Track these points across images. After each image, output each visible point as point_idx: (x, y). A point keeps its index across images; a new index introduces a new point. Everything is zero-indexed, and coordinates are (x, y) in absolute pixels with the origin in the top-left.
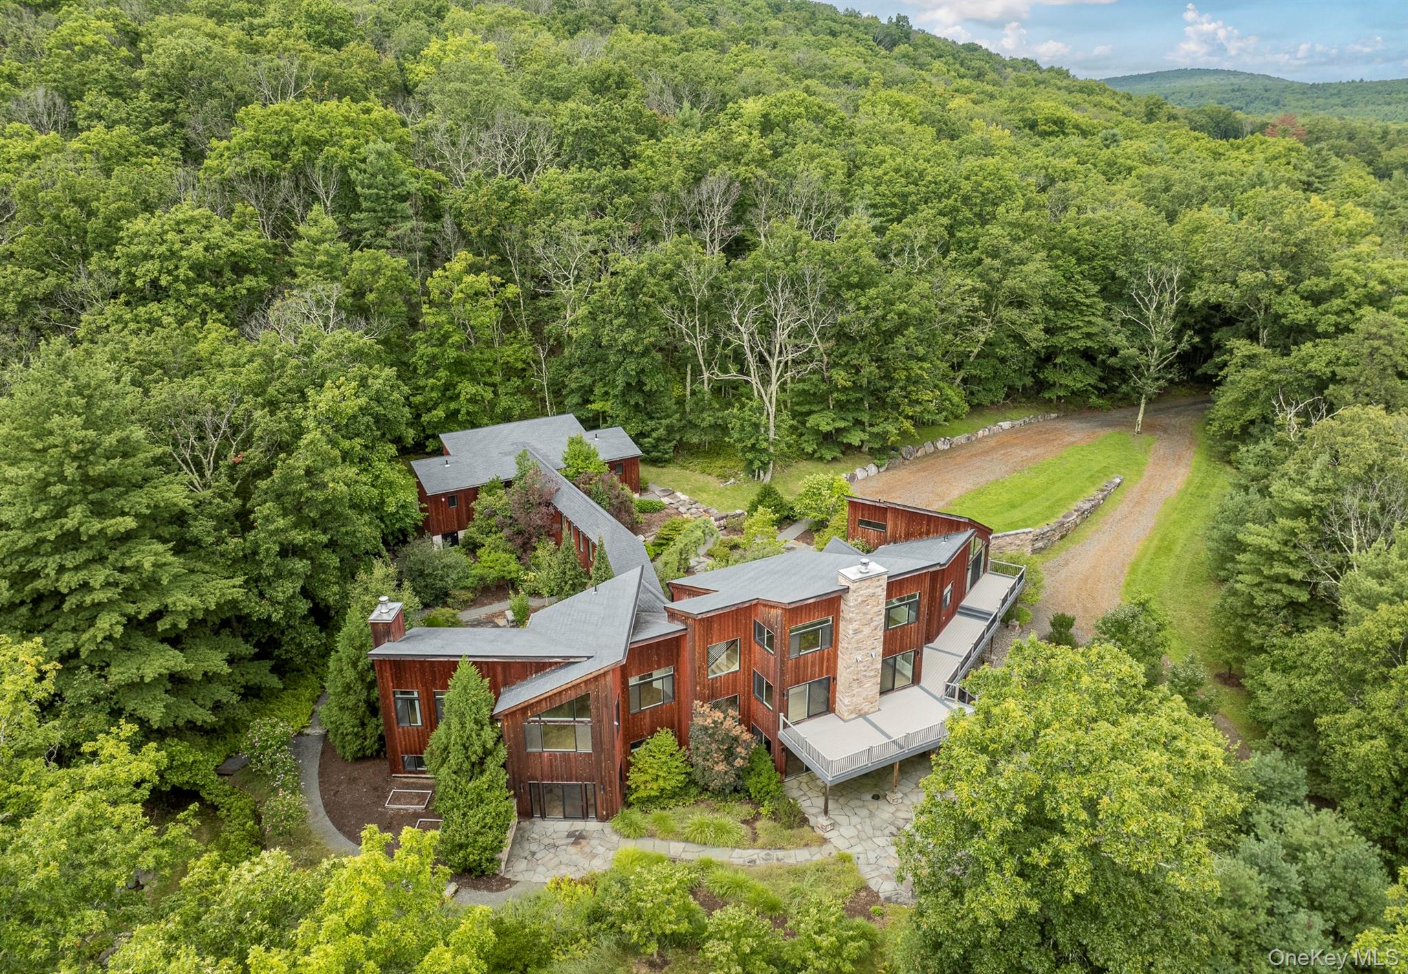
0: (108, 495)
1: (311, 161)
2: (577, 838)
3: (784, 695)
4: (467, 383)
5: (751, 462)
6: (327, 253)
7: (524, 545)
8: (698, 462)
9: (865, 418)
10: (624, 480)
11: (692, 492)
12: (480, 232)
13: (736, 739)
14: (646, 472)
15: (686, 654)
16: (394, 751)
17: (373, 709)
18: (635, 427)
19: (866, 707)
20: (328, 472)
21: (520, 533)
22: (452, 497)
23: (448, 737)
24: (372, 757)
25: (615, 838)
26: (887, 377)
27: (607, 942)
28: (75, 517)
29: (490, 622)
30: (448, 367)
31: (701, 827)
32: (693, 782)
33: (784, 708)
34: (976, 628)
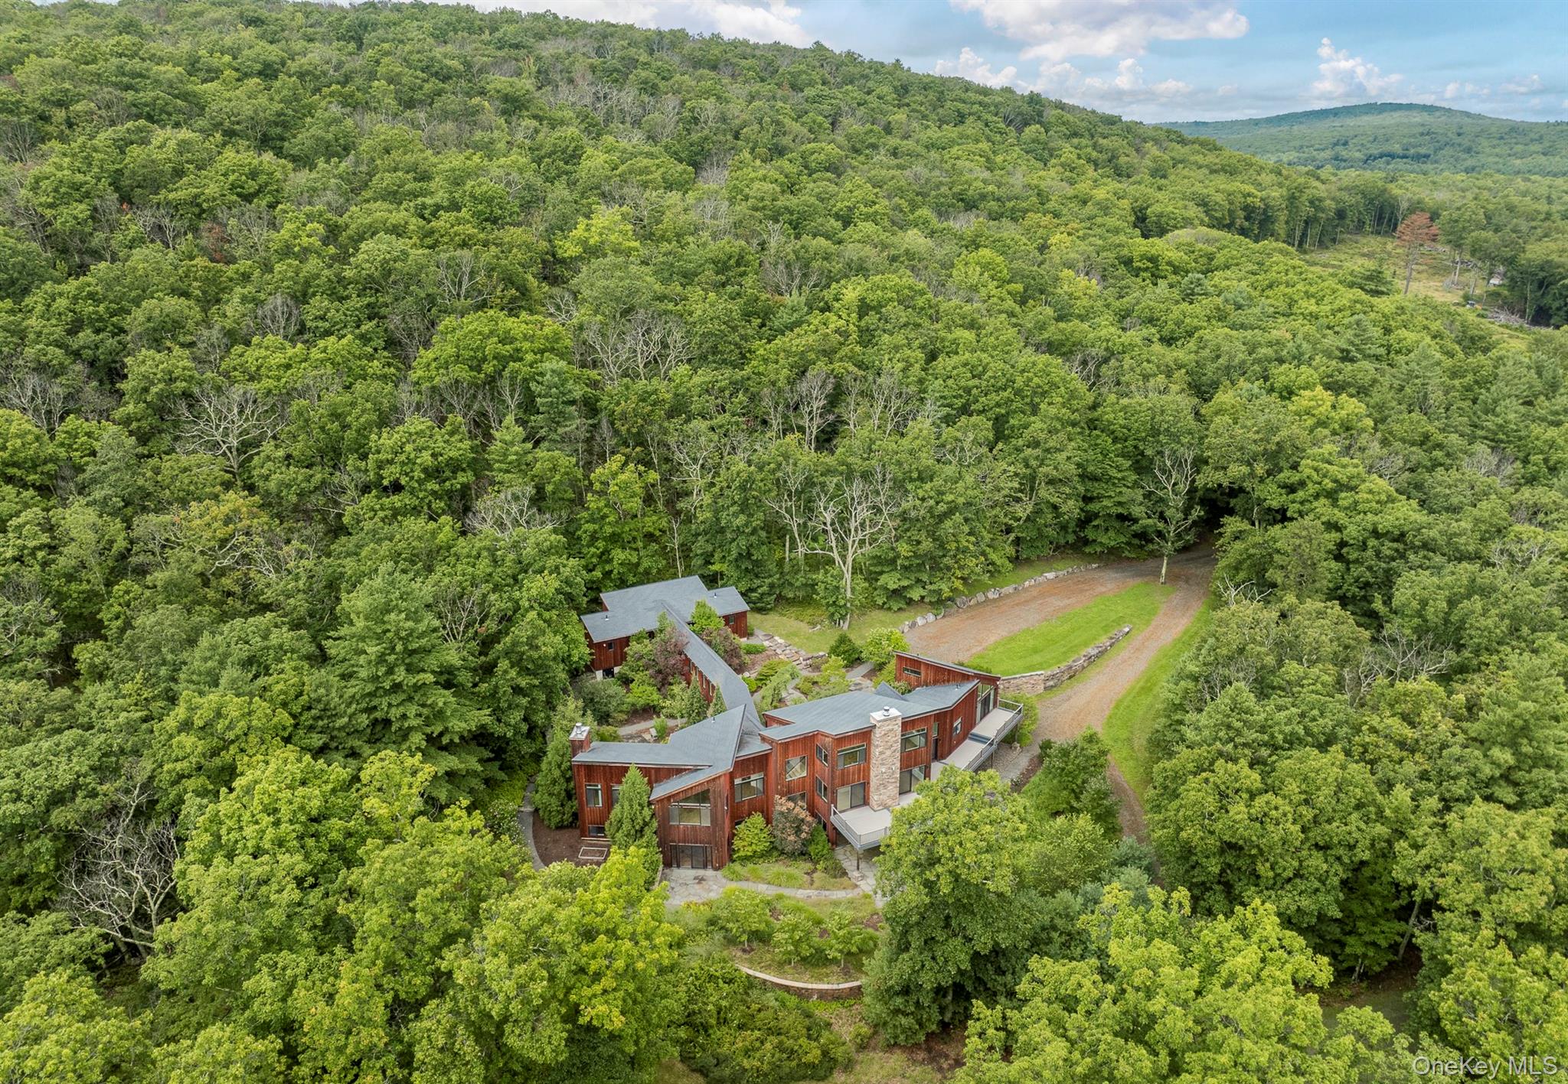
0: (415, 659)
1: (500, 373)
2: (700, 880)
3: (834, 793)
4: (619, 551)
5: (833, 614)
6: (516, 453)
7: (663, 682)
8: (794, 611)
9: (925, 578)
10: (735, 631)
11: (787, 637)
12: (628, 430)
13: (802, 820)
14: (753, 619)
15: (772, 765)
16: (584, 823)
17: (569, 795)
18: (744, 585)
19: (889, 802)
20: (541, 639)
21: (660, 672)
22: (610, 644)
23: (622, 813)
24: (567, 827)
25: (724, 881)
26: (942, 546)
27: (718, 936)
28: (400, 674)
29: (639, 737)
30: (605, 539)
31: (778, 875)
32: (775, 848)
33: (834, 801)
34: (978, 748)
